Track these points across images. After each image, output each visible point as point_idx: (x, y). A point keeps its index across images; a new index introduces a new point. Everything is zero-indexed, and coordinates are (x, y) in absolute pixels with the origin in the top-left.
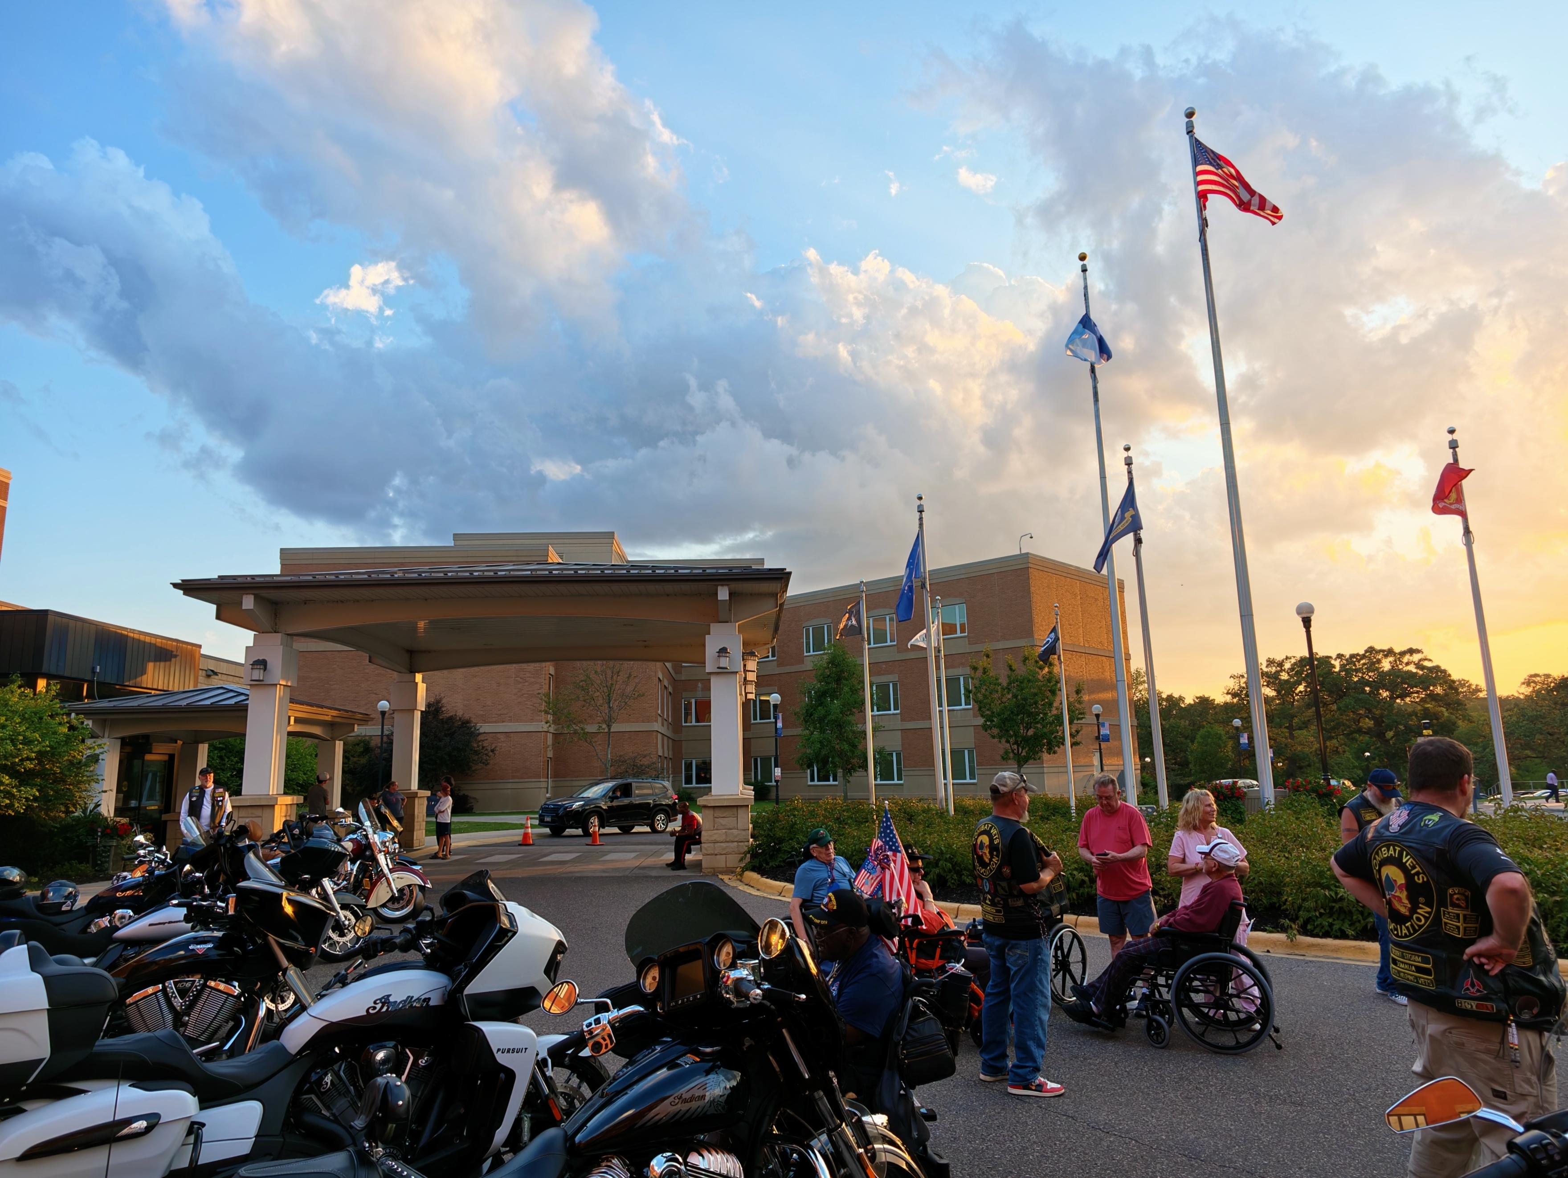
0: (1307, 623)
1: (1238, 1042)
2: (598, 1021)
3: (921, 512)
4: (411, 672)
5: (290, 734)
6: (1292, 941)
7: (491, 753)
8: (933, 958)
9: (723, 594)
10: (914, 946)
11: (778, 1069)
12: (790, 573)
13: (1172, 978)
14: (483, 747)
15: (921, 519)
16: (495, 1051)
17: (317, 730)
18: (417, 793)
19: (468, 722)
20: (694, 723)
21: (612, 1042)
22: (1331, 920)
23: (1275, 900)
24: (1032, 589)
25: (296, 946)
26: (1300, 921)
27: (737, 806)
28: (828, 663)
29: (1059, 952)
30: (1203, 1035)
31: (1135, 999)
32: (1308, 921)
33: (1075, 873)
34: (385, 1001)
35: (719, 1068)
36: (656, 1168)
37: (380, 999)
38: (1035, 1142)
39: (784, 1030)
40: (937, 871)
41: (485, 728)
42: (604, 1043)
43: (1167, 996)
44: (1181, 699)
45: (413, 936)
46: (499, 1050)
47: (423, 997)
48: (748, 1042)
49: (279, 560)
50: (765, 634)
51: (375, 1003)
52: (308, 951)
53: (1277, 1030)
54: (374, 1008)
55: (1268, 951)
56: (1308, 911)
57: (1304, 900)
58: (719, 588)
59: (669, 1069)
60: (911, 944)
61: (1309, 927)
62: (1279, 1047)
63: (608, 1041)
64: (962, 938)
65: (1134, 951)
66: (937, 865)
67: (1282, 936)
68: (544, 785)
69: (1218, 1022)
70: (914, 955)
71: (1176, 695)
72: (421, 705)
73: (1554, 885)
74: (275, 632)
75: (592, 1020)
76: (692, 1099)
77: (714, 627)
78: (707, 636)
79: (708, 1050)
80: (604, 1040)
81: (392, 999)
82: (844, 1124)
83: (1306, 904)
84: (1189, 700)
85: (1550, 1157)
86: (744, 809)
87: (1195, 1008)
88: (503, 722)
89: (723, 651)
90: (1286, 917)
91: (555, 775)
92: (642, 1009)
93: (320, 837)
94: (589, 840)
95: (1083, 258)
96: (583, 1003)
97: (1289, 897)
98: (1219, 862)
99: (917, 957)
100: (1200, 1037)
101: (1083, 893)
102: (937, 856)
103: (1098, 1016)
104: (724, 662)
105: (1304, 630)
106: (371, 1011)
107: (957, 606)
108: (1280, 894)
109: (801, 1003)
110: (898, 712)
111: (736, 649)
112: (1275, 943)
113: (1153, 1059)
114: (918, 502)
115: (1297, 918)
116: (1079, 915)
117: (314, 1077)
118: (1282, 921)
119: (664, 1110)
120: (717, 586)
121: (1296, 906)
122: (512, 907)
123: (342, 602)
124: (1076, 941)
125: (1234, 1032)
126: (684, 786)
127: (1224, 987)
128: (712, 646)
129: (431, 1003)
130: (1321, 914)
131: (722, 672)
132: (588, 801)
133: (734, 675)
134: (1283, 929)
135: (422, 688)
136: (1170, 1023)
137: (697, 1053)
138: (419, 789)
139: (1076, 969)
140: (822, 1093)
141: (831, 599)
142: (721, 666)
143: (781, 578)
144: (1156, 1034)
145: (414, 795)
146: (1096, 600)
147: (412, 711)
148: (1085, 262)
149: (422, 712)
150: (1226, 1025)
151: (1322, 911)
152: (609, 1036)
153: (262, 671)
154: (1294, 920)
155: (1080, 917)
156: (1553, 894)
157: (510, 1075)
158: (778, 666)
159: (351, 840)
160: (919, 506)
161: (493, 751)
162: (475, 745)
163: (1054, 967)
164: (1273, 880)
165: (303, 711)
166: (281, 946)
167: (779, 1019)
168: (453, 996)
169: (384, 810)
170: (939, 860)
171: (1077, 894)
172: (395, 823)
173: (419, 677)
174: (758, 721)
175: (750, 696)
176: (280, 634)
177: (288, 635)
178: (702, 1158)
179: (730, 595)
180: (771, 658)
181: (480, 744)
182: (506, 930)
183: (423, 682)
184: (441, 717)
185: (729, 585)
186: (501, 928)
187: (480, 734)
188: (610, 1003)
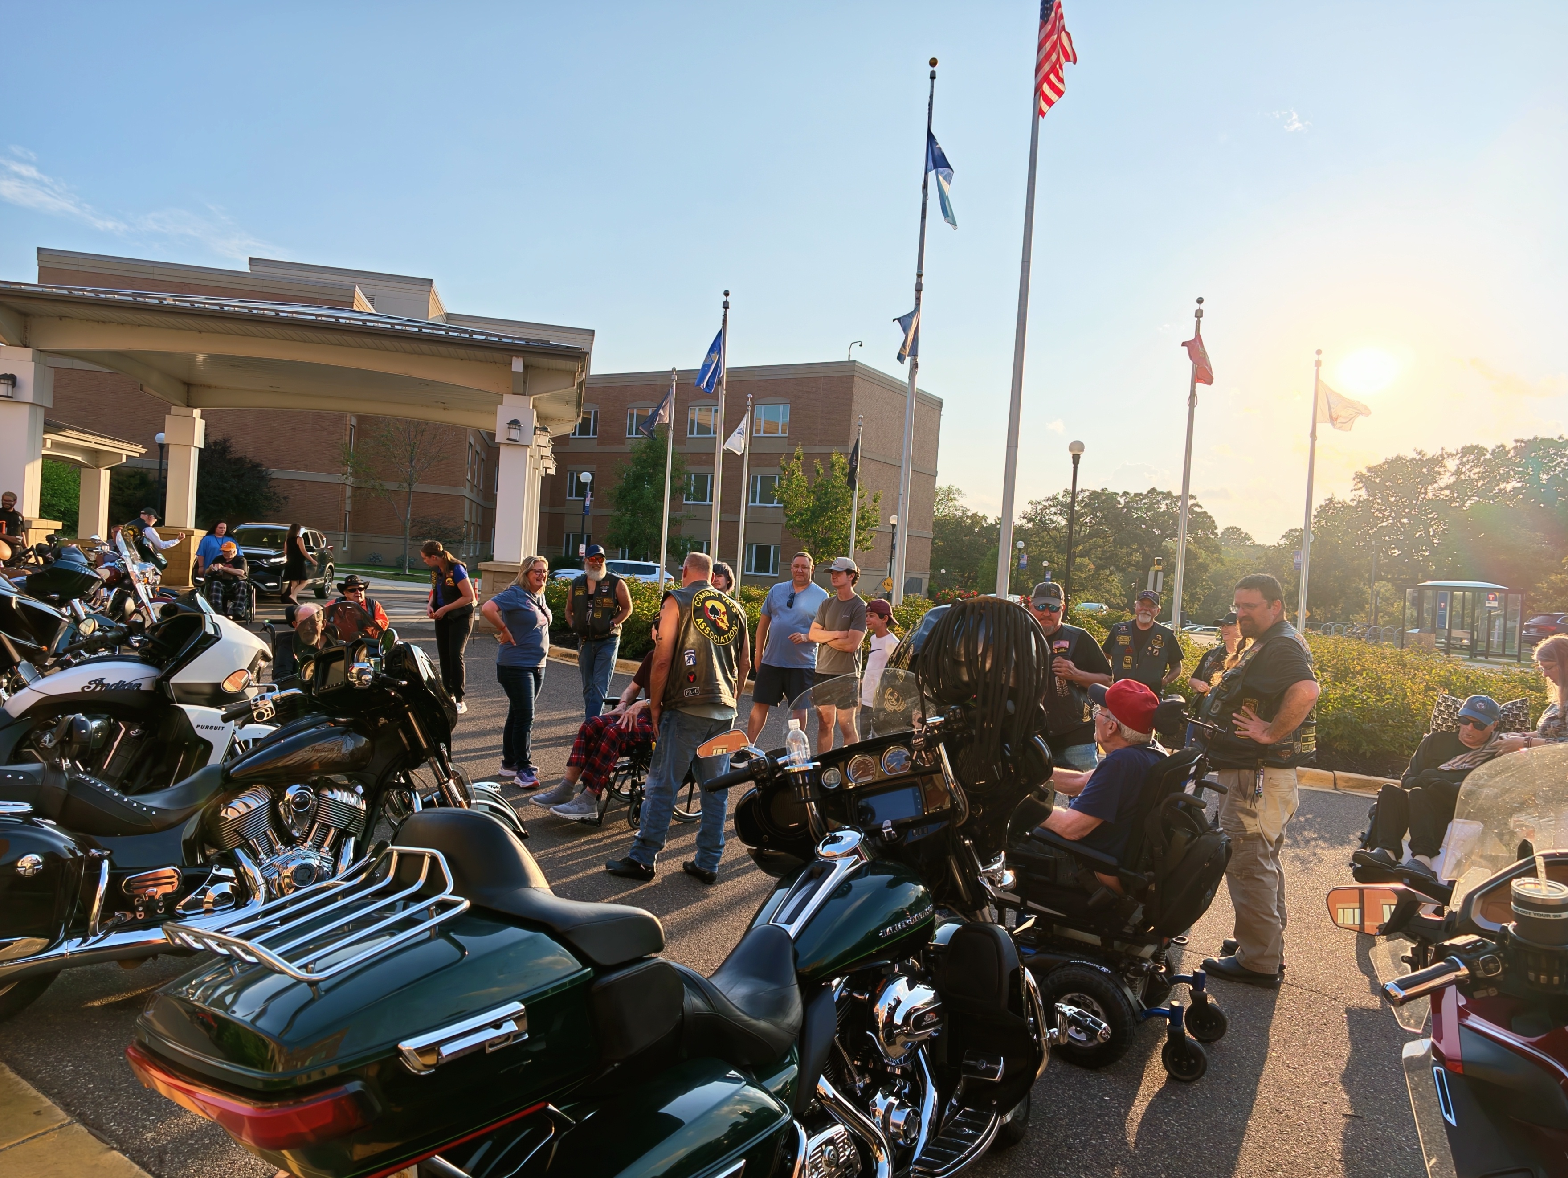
0: (1076, 459)
2: (263, 698)
3: (726, 307)
4: (188, 406)
5: (46, 459)
7: (283, 501)
9: (517, 365)
11: (407, 742)
12: (590, 354)
14: (275, 494)
15: (725, 315)
16: (195, 726)
17: (79, 457)
18: (193, 531)
19: (259, 465)
21: (272, 713)
24: (855, 398)
25: (28, 644)
28: (646, 448)
34: (99, 682)
35: (350, 733)
36: (289, 793)
37: (95, 681)
39: (409, 714)
41: (278, 473)
42: (266, 713)
44: (985, 518)
45: (125, 633)
46: (198, 726)
47: (134, 683)
48: (382, 721)
49: (37, 261)
51: (90, 683)
52: (39, 650)
54: (89, 687)
58: (514, 359)
59: (313, 729)
63: (270, 712)
68: (342, 538)
71: (980, 514)
72: (199, 442)
74: (26, 346)
75: (258, 697)
76: (324, 750)
77: (507, 398)
78: (498, 406)
79: (342, 720)
80: (267, 711)
81: (105, 682)
82: (451, 782)
85: (759, 767)
88: (298, 469)
89: (515, 423)
91: (353, 529)
92: (300, 692)
93: (70, 560)
95: (932, 64)
96: (255, 686)
104: (515, 434)
106: (86, 689)
107: (781, 406)
110: (711, 503)
111: (529, 423)
114: (725, 298)
117: (33, 736)
119: (301, 756)
120: (511, 356)
123: (104, 322)
128: (503, 417)
129: (142, 688)
131: (512, 442)
133: (523, 449)
135: (199, 424)
137: (335, 722)
138: (196, 527)
140: (437, 759)
141: (658, 383)
142: (511, 437)
143: (578, 357)
145: (189, 533)
147: (188, 446)
148: (935, 69)
149: (200, 449)
152: (271, 708)
153: (10, 387)
157: (208, 747)
159: (107, 568)
160: (724, 302)
161: (285, 498)
162: (266, 490)
166: (13, 643)
167: (406, 706)
168: (161, 684)
173: (197, 413)
174: (574, 497)
175: (549, 471)
176: (31, 350)
177: (40, 351)
178: (332, 792)
179: (526, 367)
180: (591, 436)
181: (271, 489)
182: (211, 636)
183: (202, 418)
184: (228, 457)
185: (523, 357)
186: (206, 633)
187: (271, 479)
188: (276, 686)
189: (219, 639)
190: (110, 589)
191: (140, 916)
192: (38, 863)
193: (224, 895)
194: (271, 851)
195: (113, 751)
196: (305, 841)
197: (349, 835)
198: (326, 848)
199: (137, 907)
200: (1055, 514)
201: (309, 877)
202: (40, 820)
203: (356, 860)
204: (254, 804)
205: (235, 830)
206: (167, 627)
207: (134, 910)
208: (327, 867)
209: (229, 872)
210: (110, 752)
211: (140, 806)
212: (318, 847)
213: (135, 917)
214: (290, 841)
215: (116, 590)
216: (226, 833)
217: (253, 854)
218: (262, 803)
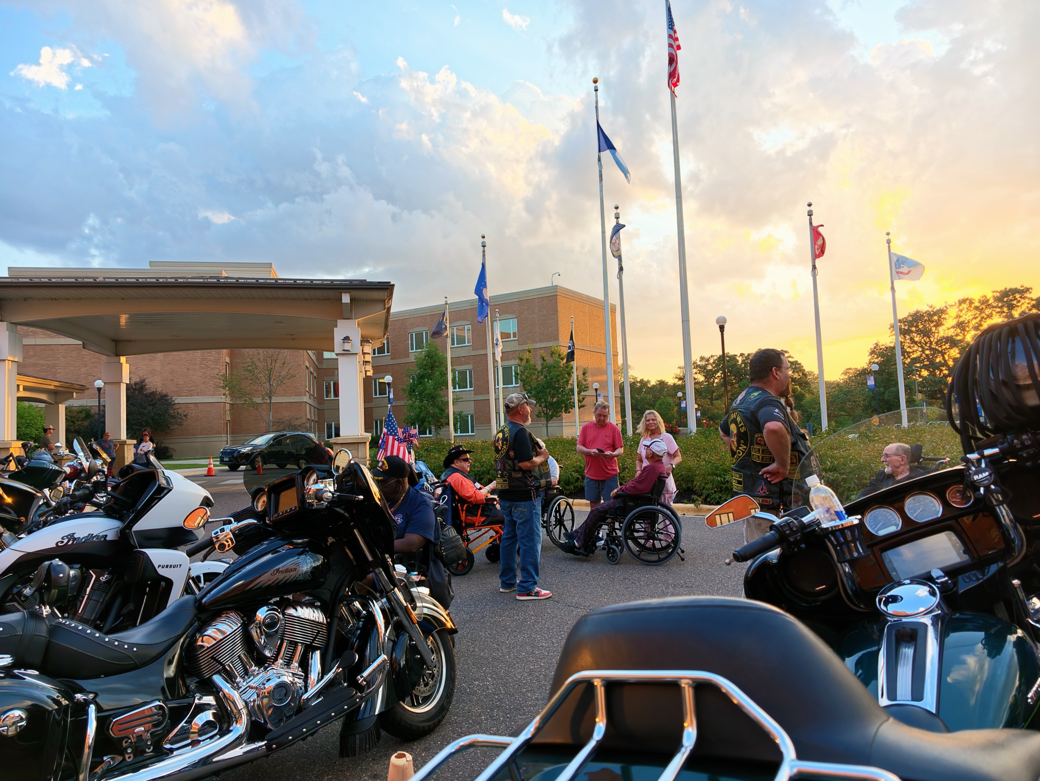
0: (722, 328)
1: (659, 558)
2: (222, 530)
3: (484, 246)
4: (117, 356)
5: (20, 399)
6: (697, 507)
7: (184, 418)
8: (476, 516)
9: (346, 298)
10: (464, 508)
11: (352, 557)
12: (393, 285)
13: (622, 523)
14: (178, 413)
15: (484, 251)
16: (156, 567)
17: (43, 397)
18: (126, 441)
19: (166, 396)
20: (332, 398)
21: (232, 543)
22: (720, 495)
23: (690, 485)
24: (559, 309)
25: (9, 517)
26: (703, 497)
27: (358, 443)
28: (425, 356)
29: (558, 514)
30: (639, 555)
31: (602, 540)
32: (708, 495)
33: (573, 473)
34: (71, 537)
35: (308, 552)
36: (260, 615)
37: (67, 536)
38: (532, 615)
39: (355, 530)
40: (488, 476)
41: (179, 400)
42: (227, 544)
43: (619, 533)
44: (648, 382)
46: (159, 566)
47: (101, 534)
48: (331, 540)
50: (378, 332)
51: (63, 538)
52: (19, 520)
53: (683, 552)
54: (62, 542)
55: (684, 514)
56: (708, 490)
57: (706, 484)
58: (343, 295)
59: (272, 554)
60: (462, 508)
61: (708, 500)
62: (683, 559)
63: (230, 543)
64: (495, 503)
65: (601, 508)
66: (489, 474)
67: (692, 506)
68: (225, 439)
69: (649, 549)
70: (464, 515)
71: (646, 380)
72: (126, 379)
73: (843, 469)
75: (218, 530)
76: (287, 571)
77: (340, 322)
78: (335, 329)
79: (299, 541)
80: (227, 542)
81: (76, 536)
82: (396, 589)
83: (707, 486)
84: (653, 383)
85: (791, 529)
86: (363, 445)
87: (635, 540)
88: (192, 396)
89: (346, 339)
90: (696, 494)
91: (233, 432)
92: (256, 522)
93: (40, 460)
94: (255, 472)
95: (595, 81)
96: (213, 522)
97: (697, 483)
98: (653, 452)
99: (466, 516)
100: (638, 557)
101: (577, 486)
102: (489, 467)
103: (579, 549)
104: (347, 346)
105: (720, 333)
106: (59, 544)
107: (511, 320)
108: (693, 481)
109: (359, 501)
110: (472, 389)
111: (356, 338)
112: (688, 510)
113: (609, 570)
114: (482, 240)
115: (702, 495)
116: (574, 499)
117: (15, 590)
118: (693, 496)
119: (267, 578)
120: (341, 293)
121: (701, 488)
122: (168, 473)
123: (56, 299)
124: (568, 507)
125: (658, 554)
126: (326, 440)
127: (653, 527)
128: (339, 334)
129: (108, 539)
130: (715, 492)
131: (347, 353)
132: (255, 447)
133: (354, 356)
134: (693, 501)
135: (126, 368)
136: (621, 551)
137: (292, 544)
138: (127, 438)
139: (568, 524)
140: (381, 569)
141: (428, 314)
142: (345, 349)
143: (387, 289)
144: (613, 556)
145: (123, 444)
146: (599, 317)
147: (119, 383)
148: (597, 84)
149: (127, 384)
150: (653, 549)
151: (716, 490)
152: (231, 539)
154: (700, 496)
155: (576, 500)
156: (843, 474)
157: (169, 583)
158: (392, 359)
159: (69, 466)
160: (483, 243)
161: (185, 416)
162: (172, 412)
163: (554, 523)
164: (690, 474)
165: (30, 382)
167: (352, 524)
168: (124, 534)
169: (95, 446)
170: (490, 470)
171: (574, 486)
172: (104, 456)
173: (123, 359)
174: (378, 396)
175: (369, 374)
176: (6, 323)
177: (12, 323)
178: (296, 610)
179: (351, 300)
180: (386, 354)
181: (176, 411)
182: (164, 489)
183: (126, 363)
184: (145, 393)
185: (349, 292)
186: (159, 485)
187: (175, 404)
188: (232, 519)
189: (171, 490)
190: (71, 481)
191: (129, 758)
192: (22, 719)
193: (208, 723)
194: (246, 672)
195: (86, 596)
196: (276, 660)
197: (315, 649)
198: (295, 664)
199: (126, 749)
200: (696, 373)
201: (285, 695)
202: (22, 671)
203: (324, 672)
204: (229, 631)
205: (212, 658)
206: (126, 484)
207: (122, 752)
208: (300, 682)
209: (209, 700)
210: (84, 598)
211: (122, 643)
212: (288, 664)
213: (124, 759)
214: (262, 661)
215: (75, 481)
216: (204, 661)
217: (230, 677)
218: (235, 628)
